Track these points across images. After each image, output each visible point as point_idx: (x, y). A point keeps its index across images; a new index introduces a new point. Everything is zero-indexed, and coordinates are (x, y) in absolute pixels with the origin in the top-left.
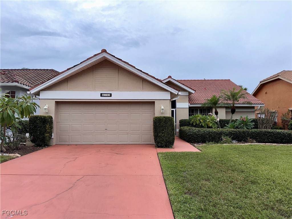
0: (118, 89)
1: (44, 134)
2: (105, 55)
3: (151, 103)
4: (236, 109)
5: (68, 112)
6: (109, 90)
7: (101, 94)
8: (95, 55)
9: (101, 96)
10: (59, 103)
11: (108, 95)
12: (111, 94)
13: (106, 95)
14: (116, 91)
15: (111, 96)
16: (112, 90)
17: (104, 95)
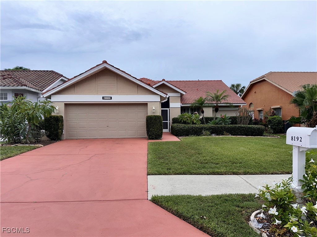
0: (117, 93)
1: (57, 130)
2: (105, 65)
3: (145, 105)
4: (219, 108)
5: (75, 113)
6: (110, 94)
7: (103, 97)
8: (98, 65)
9: (103, 99)
10: (67, 105)
11: (109, 98)
12: (111, 97)
13: (107, 98)
14: (116, 95)
15: (111, 99)
16: (113, 94)
17: (106, 98)
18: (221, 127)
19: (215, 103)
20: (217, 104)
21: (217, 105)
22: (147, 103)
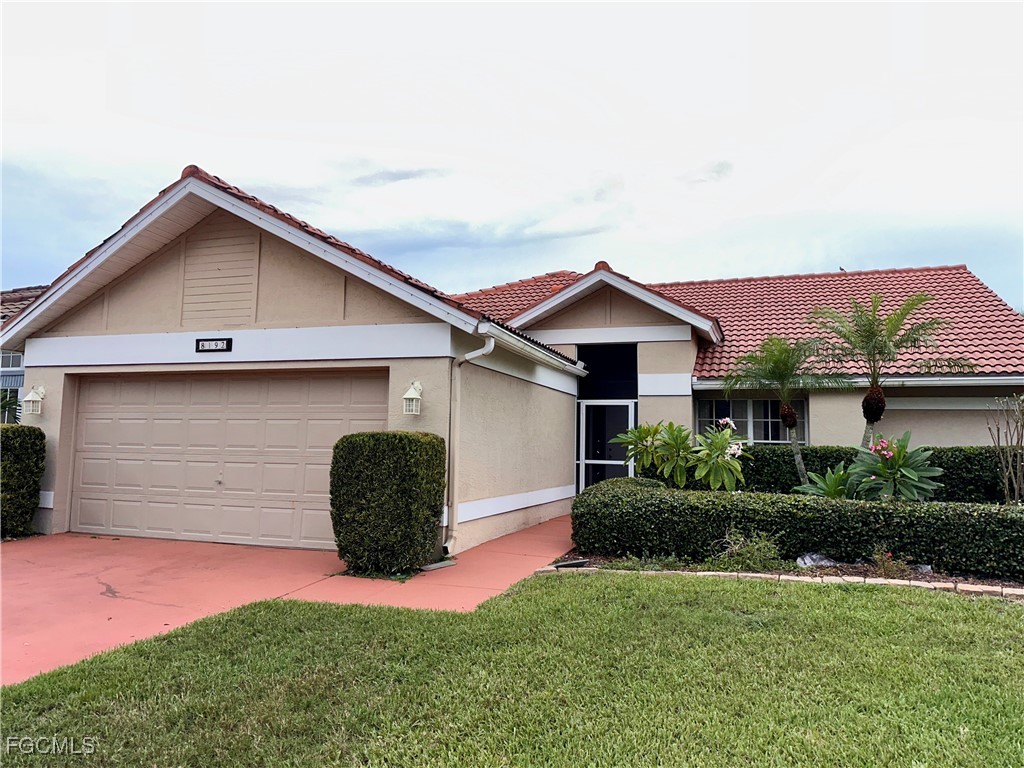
0: (256, 320)
2: (194, 187)
6: (230, 327)
7: (198, 342)
9: (198, 349)
11: (222, 345)
12: (229, 342)
13: (212, 345)
14: (249, 327)
15: (229, 348)
16: (237, 326)
17: (207, 345)
18: (865, 517)
19: (865, 375)
20: (875, 376)
21: (875, 382)
22: (386, 370)
